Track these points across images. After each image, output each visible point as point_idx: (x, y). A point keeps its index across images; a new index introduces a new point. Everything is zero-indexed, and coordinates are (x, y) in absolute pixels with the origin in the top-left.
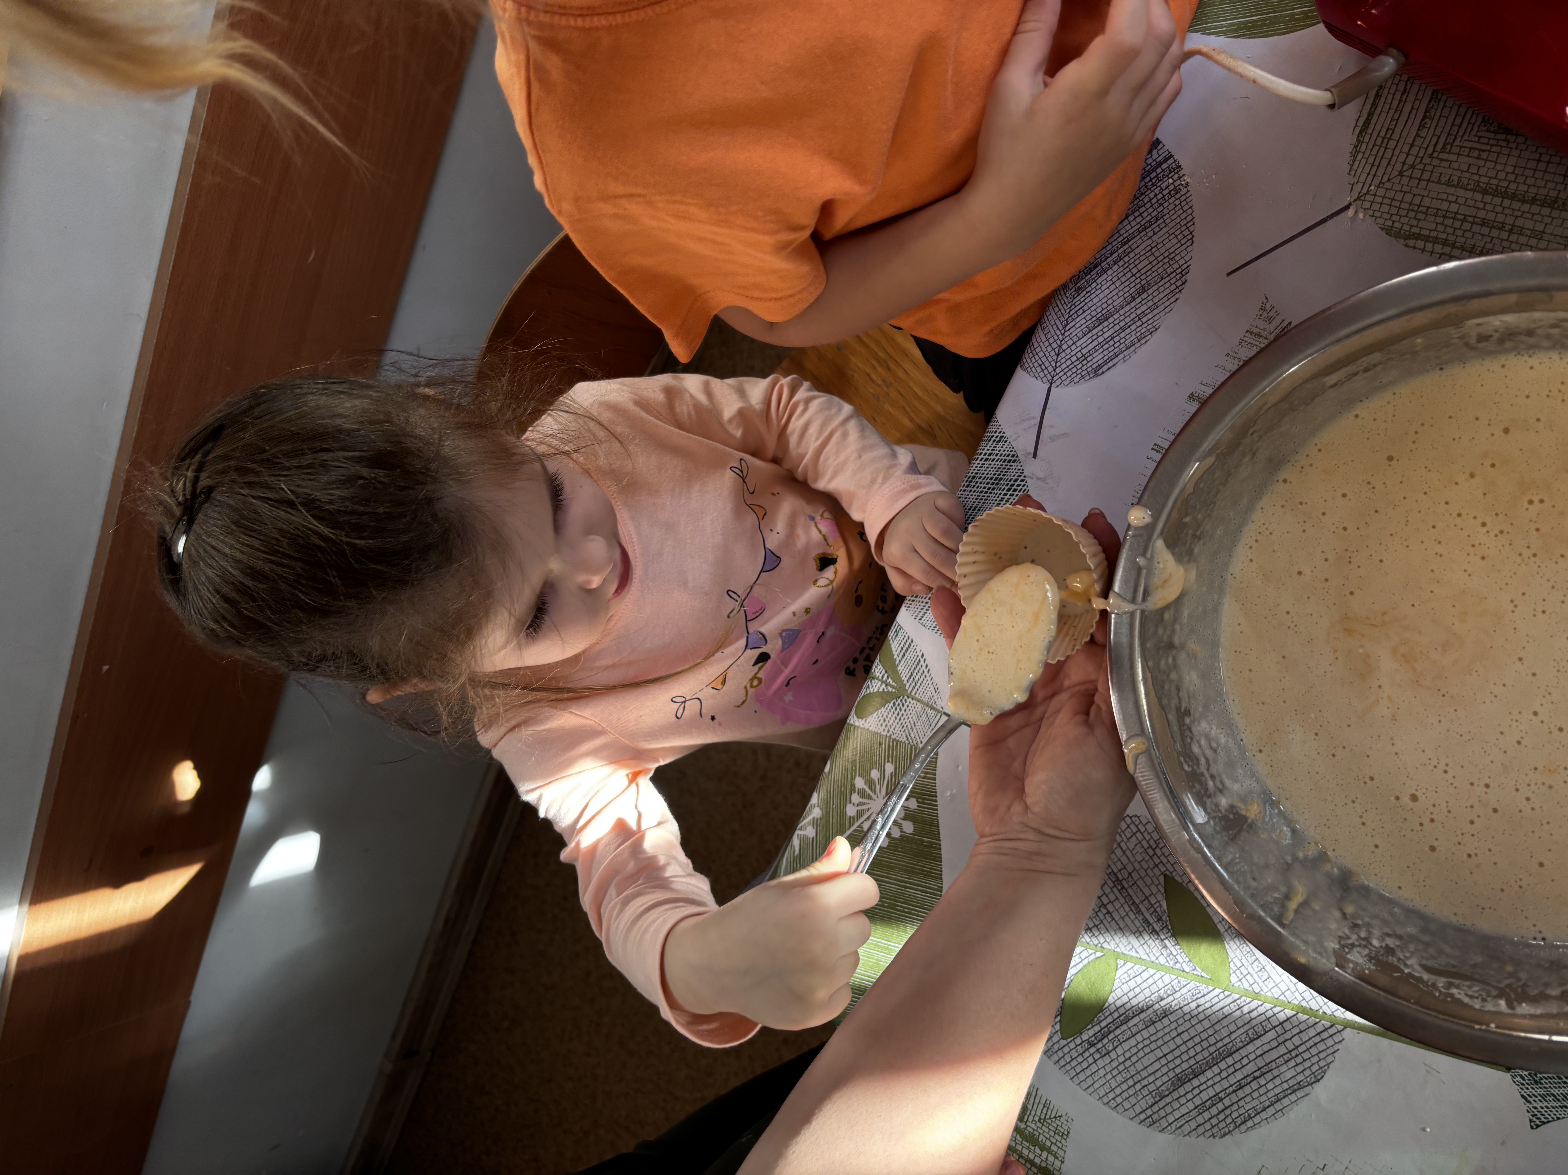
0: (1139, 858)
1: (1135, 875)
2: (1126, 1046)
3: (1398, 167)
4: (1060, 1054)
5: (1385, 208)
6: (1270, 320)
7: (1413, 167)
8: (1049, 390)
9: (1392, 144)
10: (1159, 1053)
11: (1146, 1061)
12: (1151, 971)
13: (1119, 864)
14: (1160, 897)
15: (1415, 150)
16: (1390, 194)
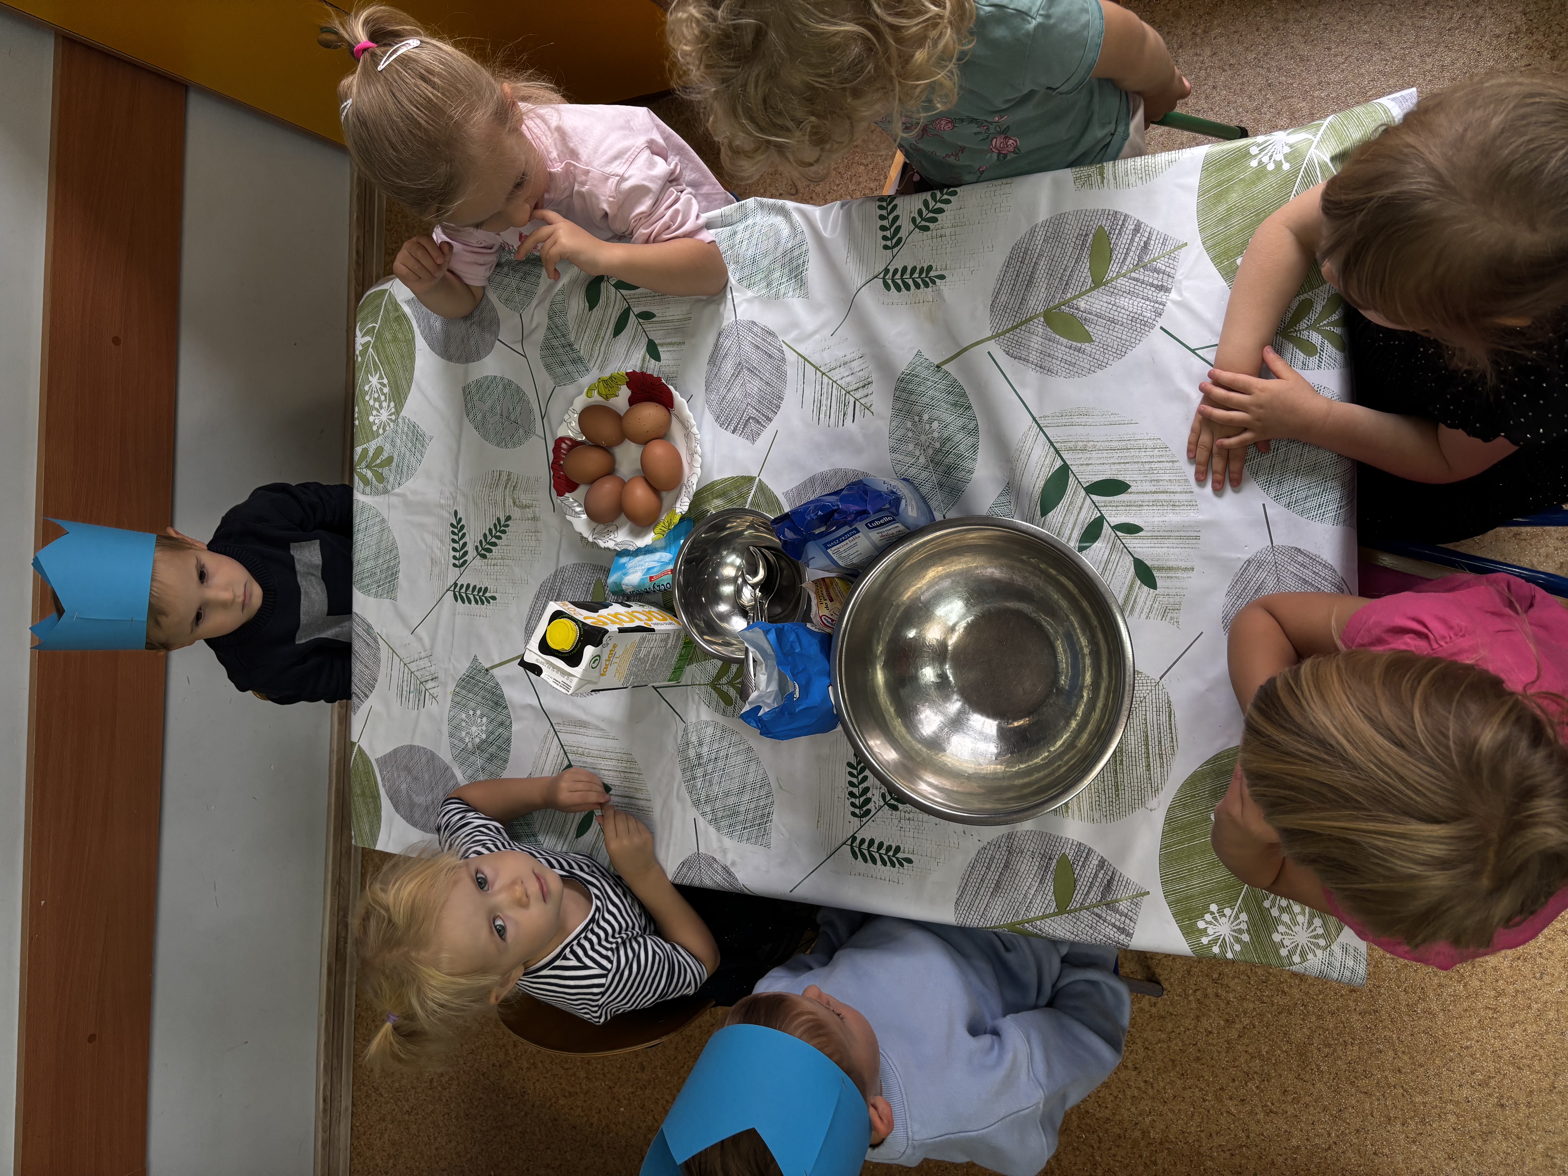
0: (1109, 340)
1: (1106, 330)
2: (1071, 249)
3: (1147, 700)
4: (1098, 217)
5: (1144, 681)
6: (1172, 618)
7: (1141, 702)
8: (1272, 543)
9: (1155, 709)
10: (1055, 259)
11: (1059, 250)
12: (1077, 293)
13: (1116, 329)
14: (1091, 330)
15: (1144, 709)
16: (1145, 688)
